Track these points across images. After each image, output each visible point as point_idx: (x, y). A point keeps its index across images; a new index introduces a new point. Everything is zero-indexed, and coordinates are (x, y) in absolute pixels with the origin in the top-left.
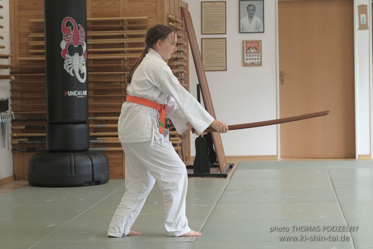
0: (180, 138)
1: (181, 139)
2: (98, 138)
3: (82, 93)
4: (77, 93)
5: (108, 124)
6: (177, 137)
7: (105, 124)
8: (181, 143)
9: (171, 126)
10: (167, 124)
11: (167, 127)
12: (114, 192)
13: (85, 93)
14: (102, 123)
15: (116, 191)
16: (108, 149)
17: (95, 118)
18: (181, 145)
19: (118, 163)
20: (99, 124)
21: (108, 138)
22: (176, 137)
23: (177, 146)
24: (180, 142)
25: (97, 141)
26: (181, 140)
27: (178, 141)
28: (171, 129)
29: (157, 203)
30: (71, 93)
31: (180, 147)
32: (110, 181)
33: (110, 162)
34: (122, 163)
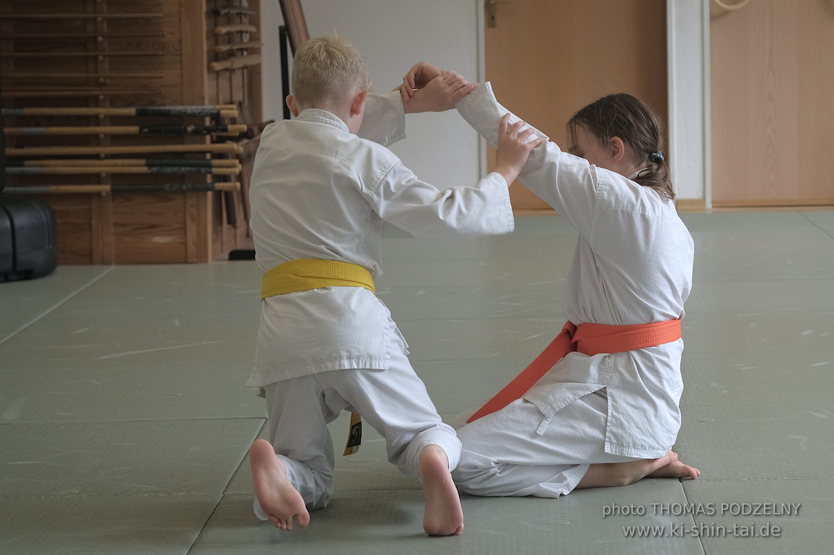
0: (237, 162)
1: (240, 163)
2: (27, 162)
5: (52, 126)
6: (230, 156)
7: (46, 126)
8: (241, 173)
9: (214, 131)
10: (204, 126)
11: (205, 132)
12: (68, 298)
14: (38, 125)
15: (73, 294)
16: (53, 189)
17: (18, 111)
18: (240, 177)
19: (79, 224)
21: (52, 162)
22: (227, 158)
23: (230, 181)
24: (238, 170)
26: (240, 166)
27: (233, 166)
28: (215, 138)
29: (177, 323)
31: (238, 185)
32: (59, 269)
33: (59, 221)
34: (90, 224)
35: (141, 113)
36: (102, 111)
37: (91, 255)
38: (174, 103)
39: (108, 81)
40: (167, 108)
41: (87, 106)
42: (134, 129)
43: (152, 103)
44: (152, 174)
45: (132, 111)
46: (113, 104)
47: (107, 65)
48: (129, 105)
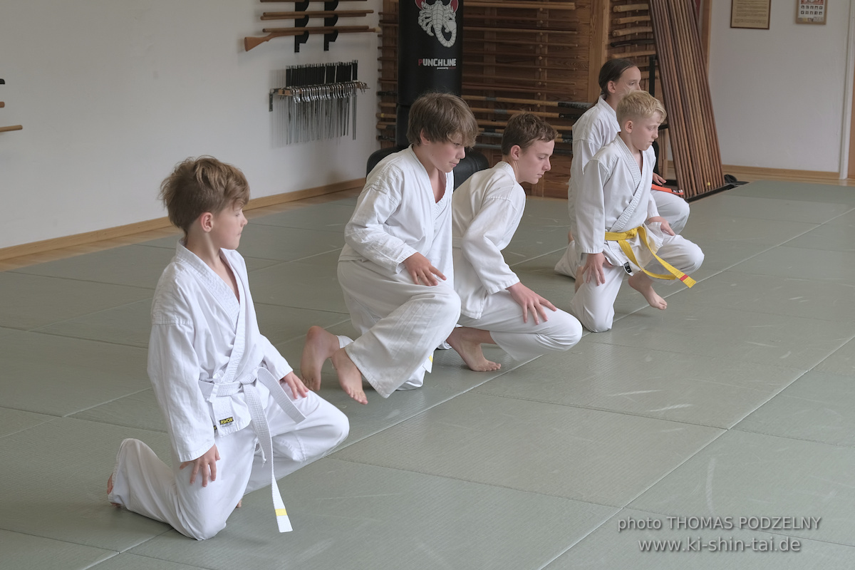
2: (496, 130)
3: (446, 63)
4: (437, 62)
5: (514, 109)
7: (510, 109)
13: (452, 62)
14: (506, 108)
17: (493, 99)
20: (501, 108)
25: (495, 134)
30: (427, 62)
35: (560, 105)
36: (538, 103)
37: (531, 189)
38: (582, 101)
39: (546, 84)
40: (577, 103)
41: (534, 99)
42: (556, 115)
43: (570, 99)
44: (565, 143)
45: (555, 104)
46: (548, 99)
47: (546, 74)
48: (555, 100)
